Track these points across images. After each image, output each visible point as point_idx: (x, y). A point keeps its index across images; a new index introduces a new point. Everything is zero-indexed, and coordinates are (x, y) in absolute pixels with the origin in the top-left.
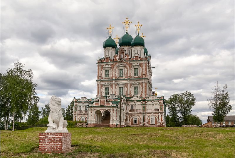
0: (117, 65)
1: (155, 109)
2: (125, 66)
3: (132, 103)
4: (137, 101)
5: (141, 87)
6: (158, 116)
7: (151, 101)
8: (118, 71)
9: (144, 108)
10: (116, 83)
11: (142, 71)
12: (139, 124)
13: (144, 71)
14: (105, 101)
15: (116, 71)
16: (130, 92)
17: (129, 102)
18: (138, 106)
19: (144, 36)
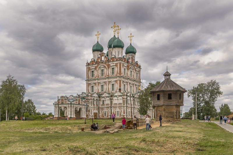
0: (99, 66)
1: (120, 104)
2: (105, 67)
3: (103, 99)
4: (107, 97)
5: (116, 84)
6: (121, 109)
7: (116, 96)
8: (100, 71)
9: (111, 102)
10: (99, 82)
11: (117, 70)
12: (108, 116)
13: (118, 70)
14: (64, 99)
15: (99, 72)
16: (109, 88)
17: (101, 98)
18: (108, 102)
19: (132, 36)
